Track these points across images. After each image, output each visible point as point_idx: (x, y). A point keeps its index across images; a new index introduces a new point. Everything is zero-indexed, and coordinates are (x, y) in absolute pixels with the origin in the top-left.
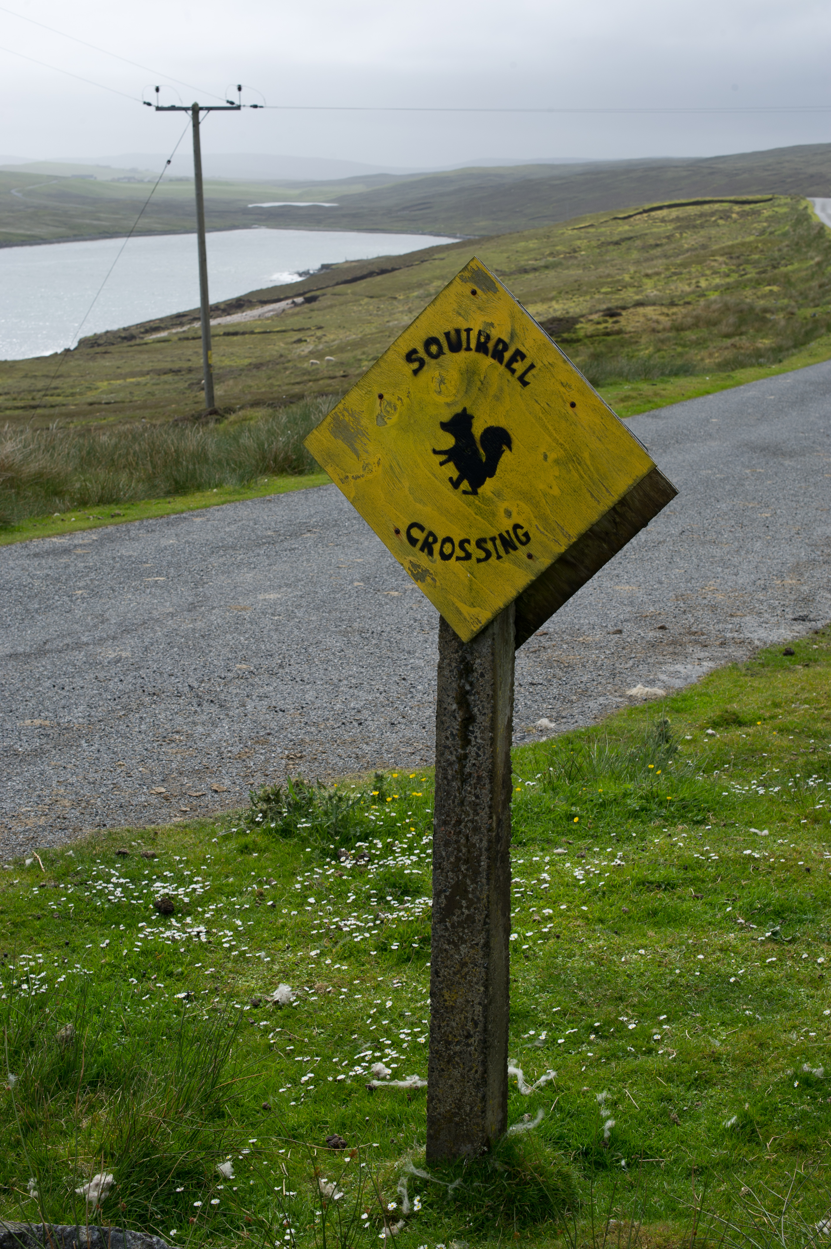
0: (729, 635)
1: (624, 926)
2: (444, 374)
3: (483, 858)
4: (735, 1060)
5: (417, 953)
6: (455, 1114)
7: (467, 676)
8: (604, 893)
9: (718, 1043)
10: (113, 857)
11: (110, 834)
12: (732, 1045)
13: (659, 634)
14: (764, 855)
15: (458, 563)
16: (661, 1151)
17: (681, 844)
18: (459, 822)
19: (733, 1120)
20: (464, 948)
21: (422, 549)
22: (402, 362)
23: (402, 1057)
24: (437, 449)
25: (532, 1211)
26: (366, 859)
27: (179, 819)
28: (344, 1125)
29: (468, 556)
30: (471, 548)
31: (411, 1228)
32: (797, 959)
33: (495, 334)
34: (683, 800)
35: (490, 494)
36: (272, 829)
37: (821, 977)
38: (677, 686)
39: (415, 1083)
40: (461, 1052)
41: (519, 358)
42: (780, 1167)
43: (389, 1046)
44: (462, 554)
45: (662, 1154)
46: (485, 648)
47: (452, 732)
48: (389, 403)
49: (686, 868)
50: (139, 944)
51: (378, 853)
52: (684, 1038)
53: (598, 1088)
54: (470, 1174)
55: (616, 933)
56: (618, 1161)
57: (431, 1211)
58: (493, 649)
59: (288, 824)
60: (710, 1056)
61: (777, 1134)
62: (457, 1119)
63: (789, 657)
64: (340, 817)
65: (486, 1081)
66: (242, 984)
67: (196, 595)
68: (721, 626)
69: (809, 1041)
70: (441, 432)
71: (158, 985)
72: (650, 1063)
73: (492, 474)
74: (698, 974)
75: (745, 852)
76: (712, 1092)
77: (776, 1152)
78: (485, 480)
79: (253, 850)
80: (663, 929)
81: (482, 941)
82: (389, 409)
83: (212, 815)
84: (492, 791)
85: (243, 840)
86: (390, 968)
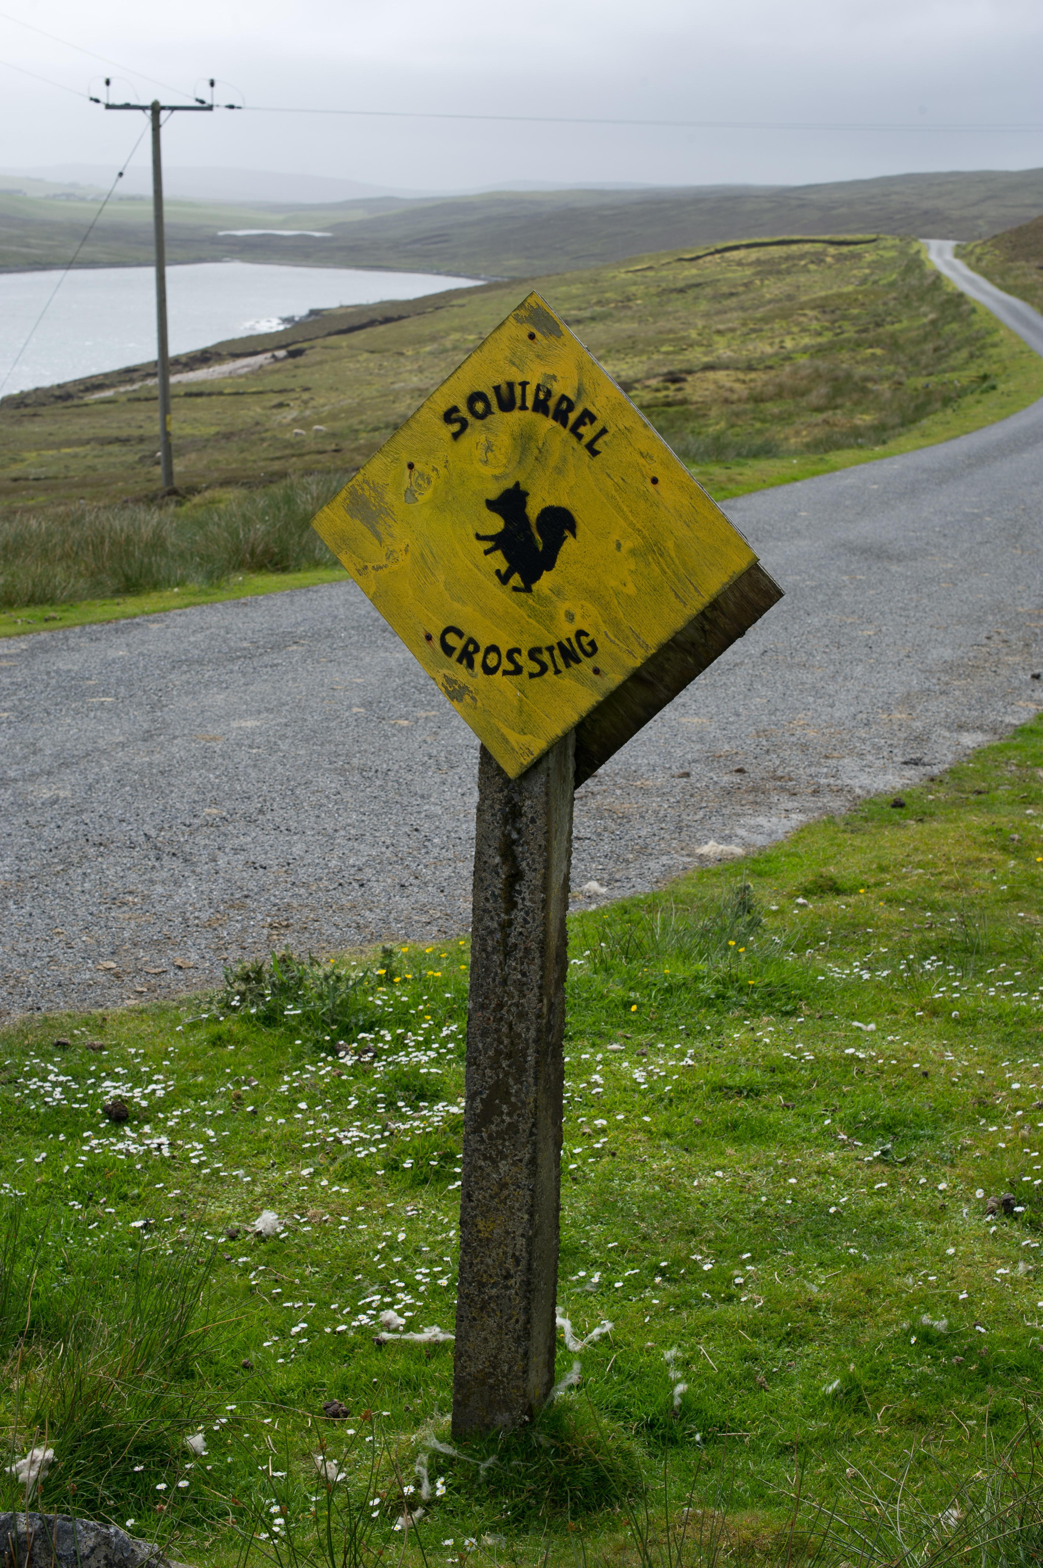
0: (823, 781)
1: (697, 1141)
2: (492, 438)
3: (530, 1051)
4: (837, 1310)
5: (437, 1172)
6: (490, 1375)
7: (514, 822)
8: (671, 1100)
9: (815, 1289)
10: (51, 1048)
11: (46, 1019)
12: (833, 1291)
13: (737, 778)
14: (870, 1055)
15: (505, 679)
16: (745, 1423)
17: (767, 1040)
18: (500, 1006)
19: (835, 1385)
20: (504, 1165)
21: (460, 660)
22: (439, 423)
23: (418, 1303)
24: (482, 534)
25: (585, 1497)
26: (371, 1054)
27: (133, 1002)
28: (345, 1388)
29: (518, 670)
30: (523, 659)
31: (432, 1518)
32: (913, 1185)
33: (558, 389)
34: (768, 985)
35: (548, 592)
36: (252, 1015)
37: (943, 1207)
38: (759, 844)
39: (435, 1336)
40: (498, 1297)
41: (587, 420)
42: (894, 1444)
43: (402, 1290)
44: (511, 667)
45: (747, 1427)
46: (537, 786)
47: (493, 892)
48: (421, 475)
49: (773, 1071)
50: (84, 1158)
51: (386, 1047)
52: (772, 1281)
53: (664, 1344)
54: (506, 1450)
55: (686, 1150)
56: (691, 1435)
57: (457, 1496)
58: (547, 788)
59: (272, 1010)
60: (805, 1304)
61: (890, 1402)
62: (491, 1381)
63: (899, 810)
64: (338, 1002)
65: (529, 1334)
66: (214, 1209)
67: (153, 721)
68: (813, 770)
69: (929, 1287)
70: (486, 512)
71: (107, 1210)
72: (731, 1312)
73: (550, 566)
74: (789, 1202)
75: (847, 1051)
76: (808, 1349)
77: (889, 1425)
78: (541, 574)
79: (229, 1042)
80: (745, 1146)
81: (527, 1156)
82: (421, 482)
83: (176, 997)
84: (542, 968)
85: (215, 1029)
86: (403, 1192)
